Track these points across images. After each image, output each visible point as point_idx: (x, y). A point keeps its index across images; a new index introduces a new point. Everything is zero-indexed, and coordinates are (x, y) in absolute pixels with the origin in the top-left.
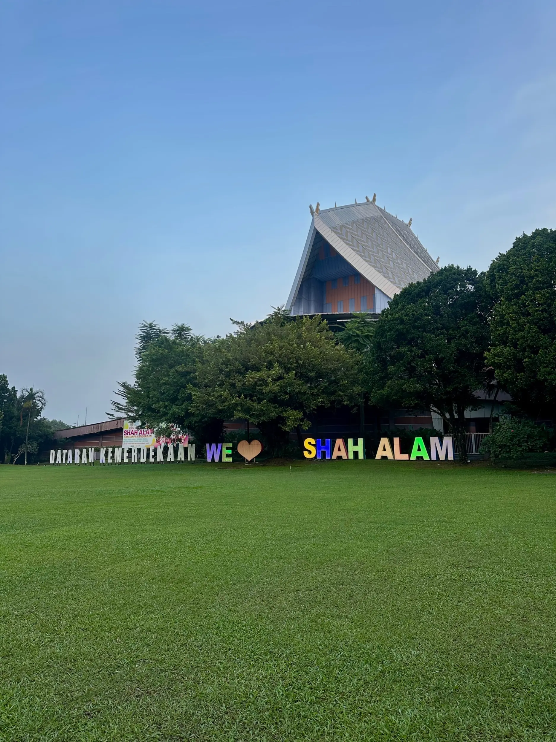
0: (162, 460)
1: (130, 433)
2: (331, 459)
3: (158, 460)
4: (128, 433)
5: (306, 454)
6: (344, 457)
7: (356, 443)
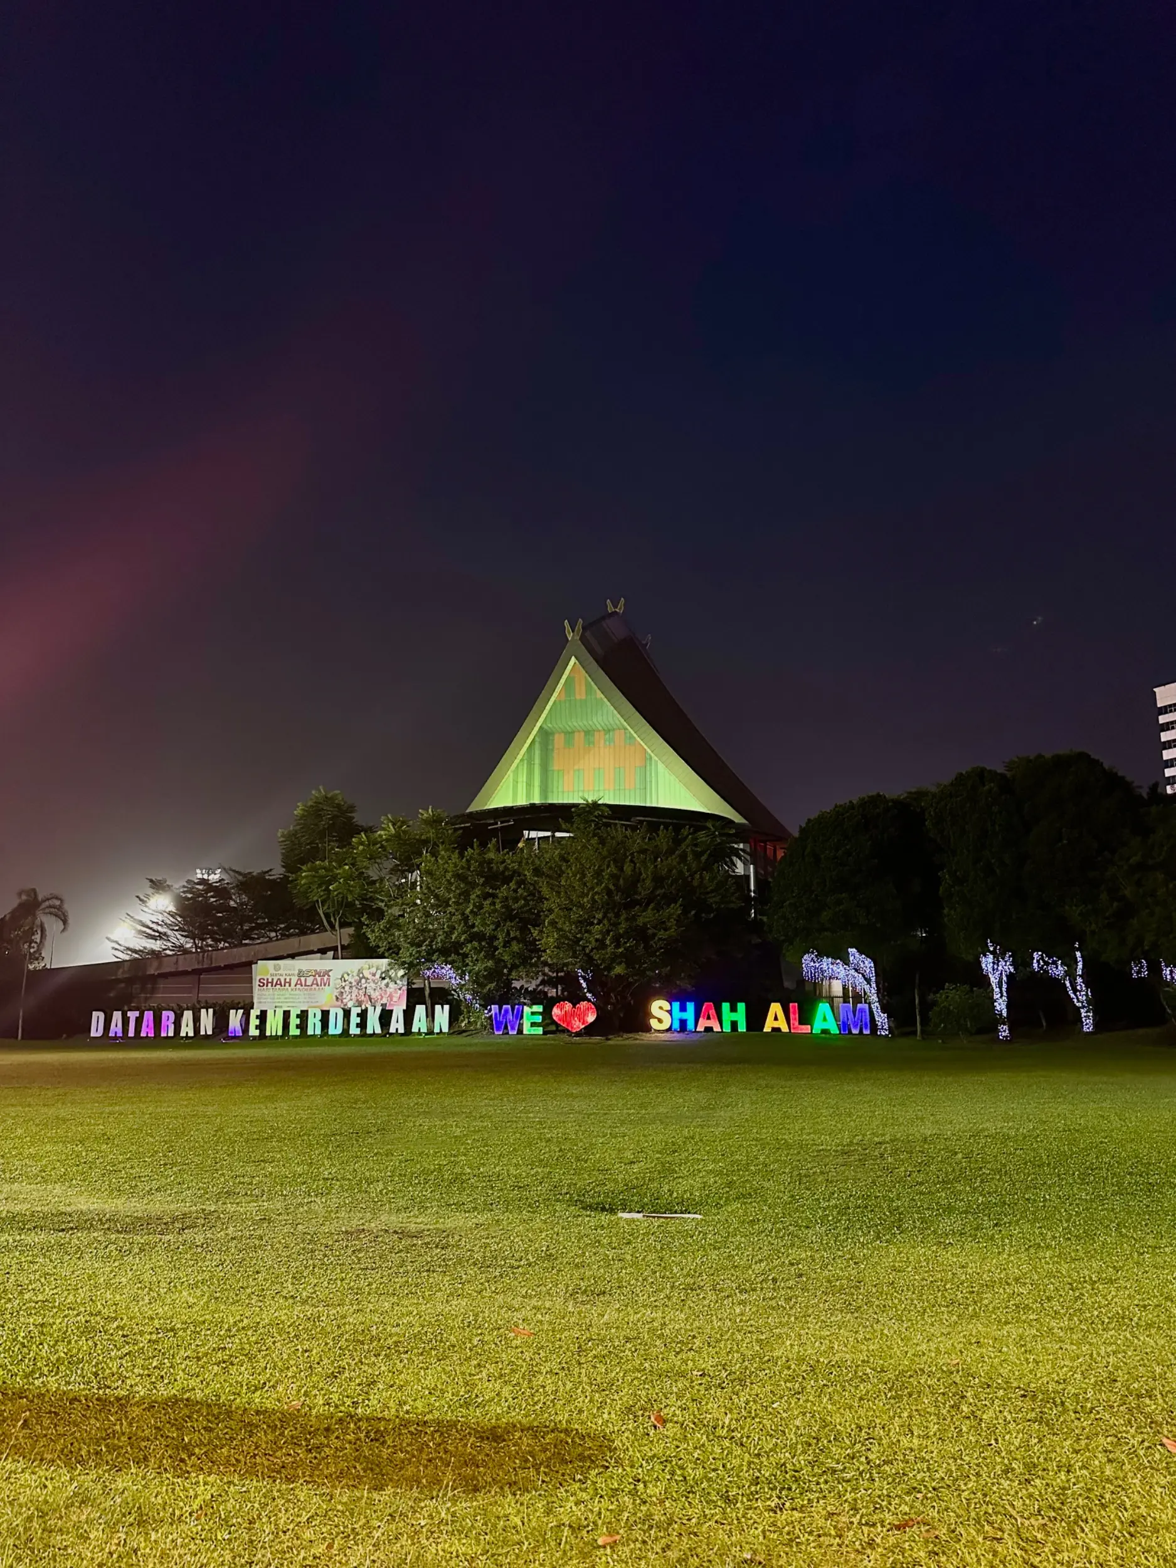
0: (378, 1031)
1: (272, 983)
2: (695, 1031)
3: (369, 1031)
4: (268, 982)
5: (654, 1023)
6: (717, 1028)
7: (733, 1009)
